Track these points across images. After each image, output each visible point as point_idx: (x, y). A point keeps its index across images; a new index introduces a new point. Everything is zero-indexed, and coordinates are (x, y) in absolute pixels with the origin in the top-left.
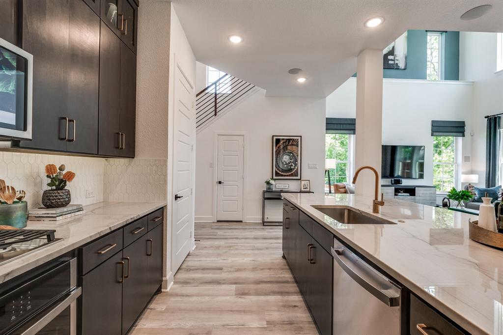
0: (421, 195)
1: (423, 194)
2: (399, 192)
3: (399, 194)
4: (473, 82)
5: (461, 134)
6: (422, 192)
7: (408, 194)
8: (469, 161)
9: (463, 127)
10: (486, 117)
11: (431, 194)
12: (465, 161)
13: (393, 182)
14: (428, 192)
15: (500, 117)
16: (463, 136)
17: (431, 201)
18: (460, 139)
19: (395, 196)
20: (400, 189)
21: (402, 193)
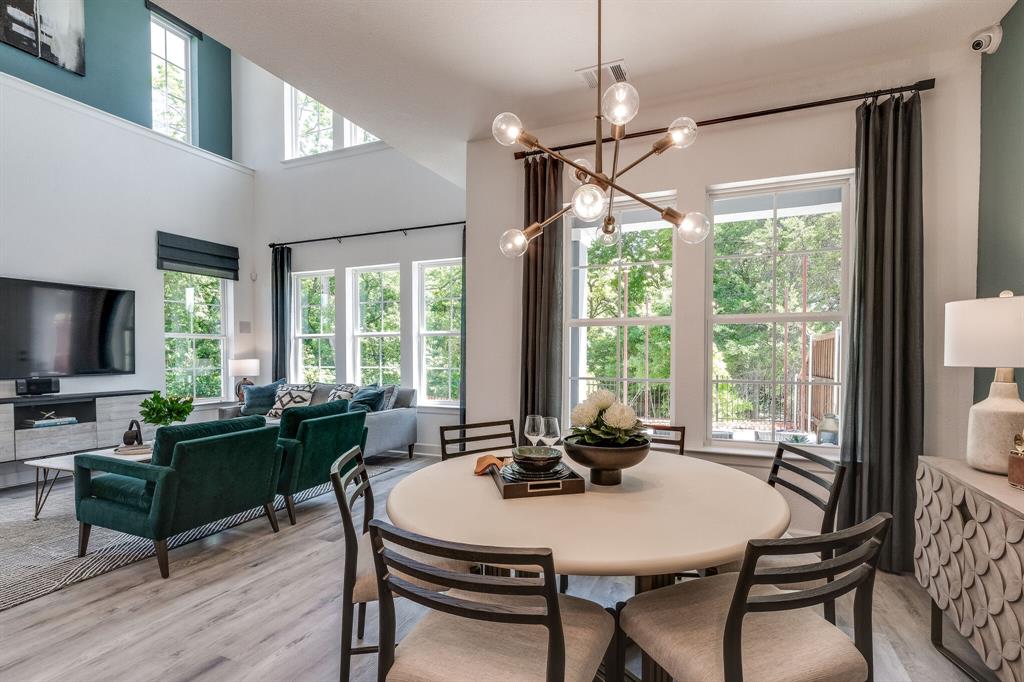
0: (113, 416)
1: (120, 412)
2: (41, 417)
3: (37, 423)
4: (254, 171)
5: (231, 274)
6: (116, 408)
7: (74, 419)
8: (249, 332)
9: (236, 259)
10: (271, 246)
12: (241, 332)
13: (23, 389)
15: (289, 250)
16: (236, 278)
19: (16, 429)
20: (48, 408)
21: (49, 418)
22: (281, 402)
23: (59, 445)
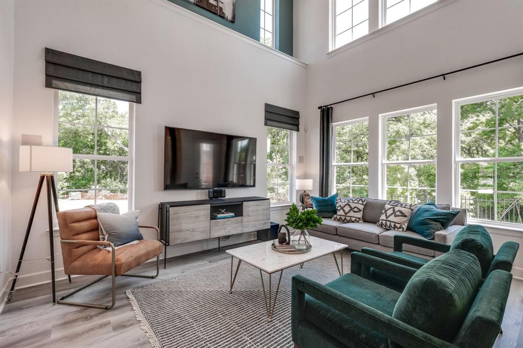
0: (250, 213)
1: (253, 211)
2: (220, 213)
3: (219, 216)
4: (307, 65)
5: (295, 128)
7: (233, 214)
8: (303, 163)
9: (298, 119)
10: (319, 108)
11: (264, 209)
12: (300, 162)
13: (211, 195)
14: (260, 208)
15: (332, 108)
16: (298, 130)
17: (264, 221)
18: (295, 133)
19: (211, 220)
20: (222, 207)
21: (223, 213)
22: (344, 210)
23: (227, 230)
